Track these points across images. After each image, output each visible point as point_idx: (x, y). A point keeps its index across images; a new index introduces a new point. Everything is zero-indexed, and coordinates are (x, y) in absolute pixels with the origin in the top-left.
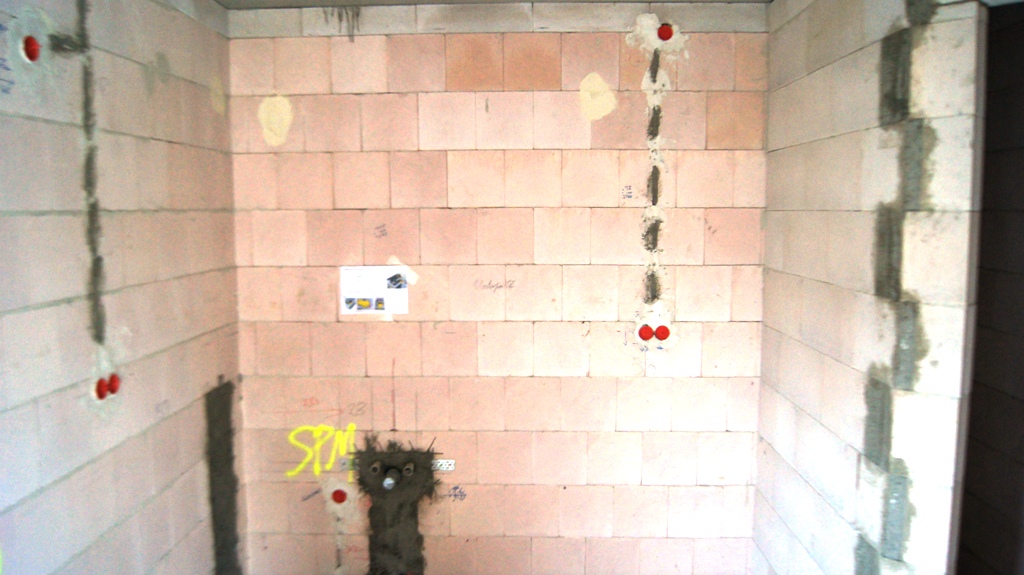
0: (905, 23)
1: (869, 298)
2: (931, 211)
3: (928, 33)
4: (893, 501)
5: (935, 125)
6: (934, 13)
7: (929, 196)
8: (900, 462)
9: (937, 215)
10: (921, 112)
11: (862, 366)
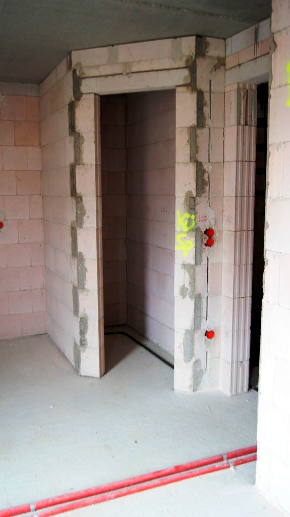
0: (73, 99)
1: (70, 198)
2: (84, 165)
3: (80, 103)
4: (80, 268)
5: (83, 135)
6: (81, 96)
7: (83, 160)
8: (81, 253)
9: (85, 166)
10: (79, 130)
11: (69, 224)
